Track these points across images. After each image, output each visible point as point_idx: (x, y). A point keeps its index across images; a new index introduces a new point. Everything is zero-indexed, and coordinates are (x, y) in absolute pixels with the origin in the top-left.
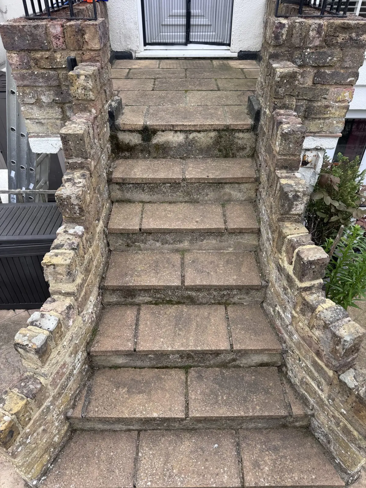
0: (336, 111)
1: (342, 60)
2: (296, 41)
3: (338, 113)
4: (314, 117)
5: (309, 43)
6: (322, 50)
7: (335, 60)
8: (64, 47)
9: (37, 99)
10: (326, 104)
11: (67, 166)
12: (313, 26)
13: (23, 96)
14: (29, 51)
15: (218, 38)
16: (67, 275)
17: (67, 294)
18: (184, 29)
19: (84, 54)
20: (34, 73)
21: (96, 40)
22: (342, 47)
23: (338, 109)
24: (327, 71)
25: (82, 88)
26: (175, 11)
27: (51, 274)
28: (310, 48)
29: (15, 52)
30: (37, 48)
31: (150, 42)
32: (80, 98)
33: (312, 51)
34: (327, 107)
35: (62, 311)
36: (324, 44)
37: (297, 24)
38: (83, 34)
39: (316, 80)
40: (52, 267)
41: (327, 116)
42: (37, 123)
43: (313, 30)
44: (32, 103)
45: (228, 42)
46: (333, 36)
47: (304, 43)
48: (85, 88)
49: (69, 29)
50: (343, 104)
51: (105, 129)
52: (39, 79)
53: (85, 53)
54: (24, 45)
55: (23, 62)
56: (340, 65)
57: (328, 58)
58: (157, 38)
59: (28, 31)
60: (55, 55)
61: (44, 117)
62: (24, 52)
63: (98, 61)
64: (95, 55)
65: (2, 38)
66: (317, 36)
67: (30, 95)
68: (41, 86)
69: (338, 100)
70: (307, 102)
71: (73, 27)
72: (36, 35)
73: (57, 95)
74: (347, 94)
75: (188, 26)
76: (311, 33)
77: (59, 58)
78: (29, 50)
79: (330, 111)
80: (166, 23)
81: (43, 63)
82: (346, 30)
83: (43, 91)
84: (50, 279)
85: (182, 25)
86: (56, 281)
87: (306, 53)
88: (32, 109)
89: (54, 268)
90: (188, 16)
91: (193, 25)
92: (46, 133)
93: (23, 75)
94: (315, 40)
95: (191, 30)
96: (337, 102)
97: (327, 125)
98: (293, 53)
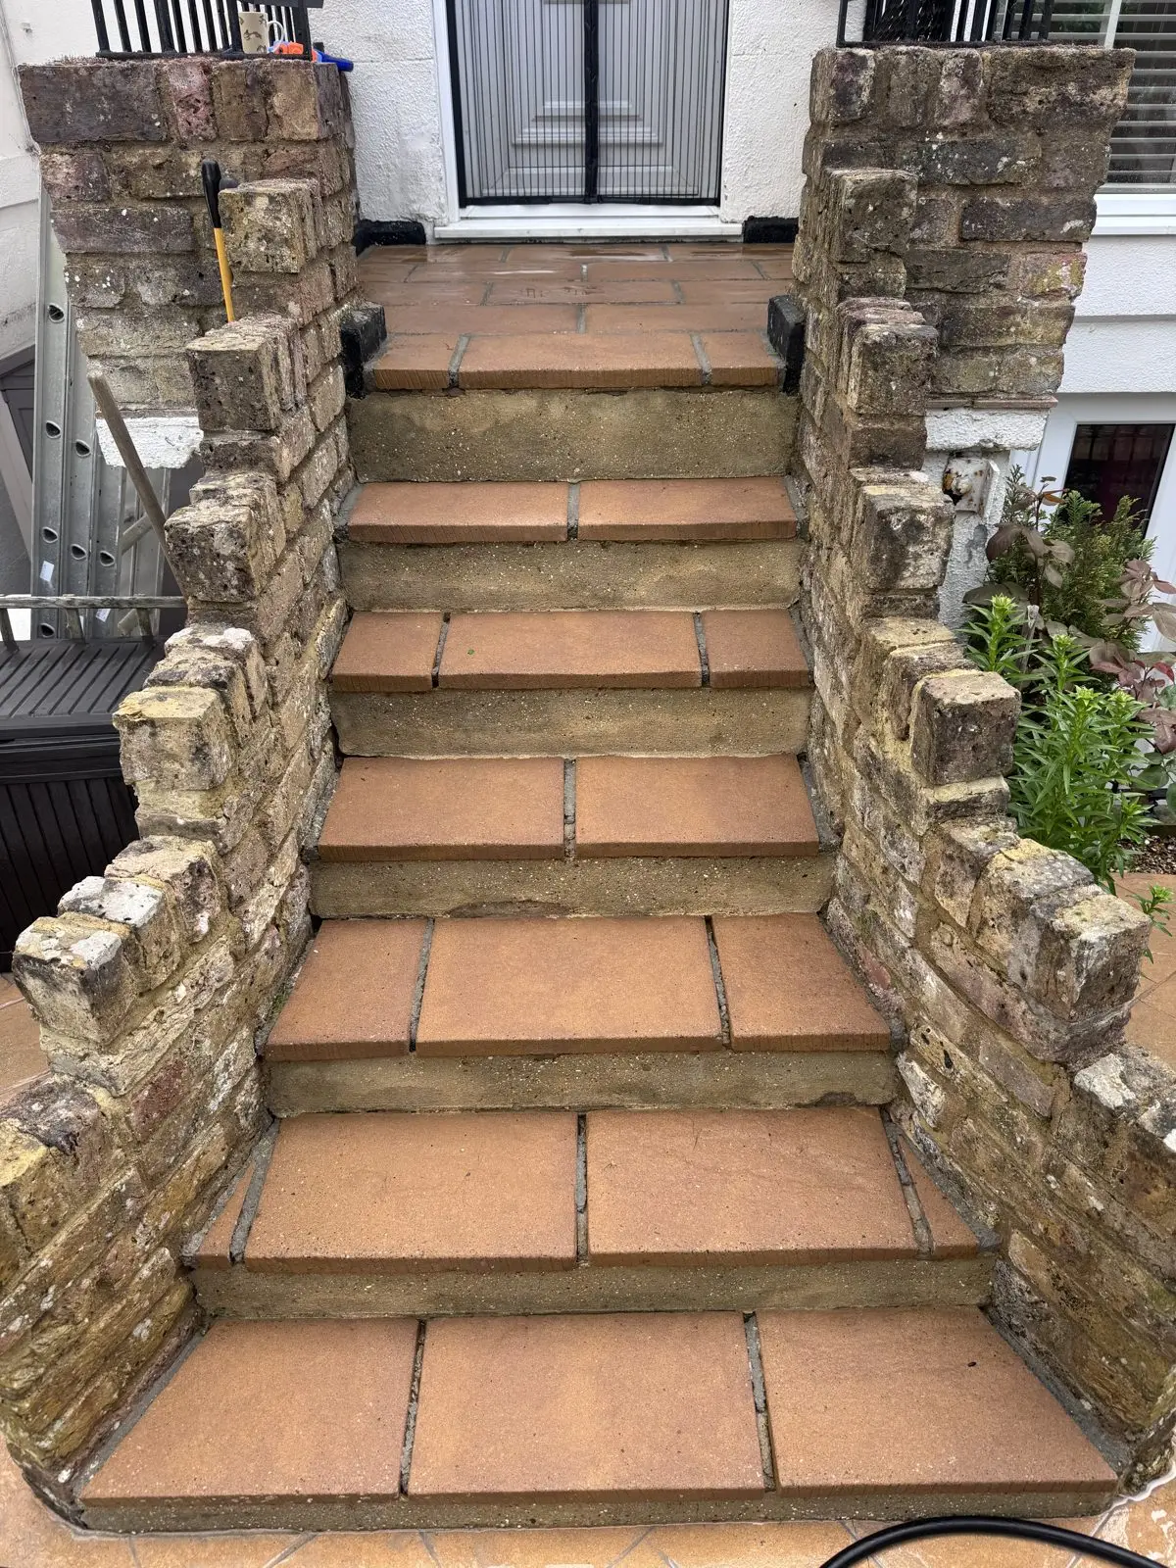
0: (1035, 324)
1: (1042, 166)
2: (901, 108)
3: (1040, 331)
4: (969, 343)
5: (943, 116)
6: (979, 137)
7: (1022, 167)
8: (211, 132)
9: (124, 295)
10: (1002, 304)
11: (208, 457)
12: (950, 64)
13: (84, 285)
14: (106, 144)
15: (683, 182)
16: (192, 761)
17: (194, 830)
18: (579, 157)
19: (269, 155)
20: (116, 213)
21: (308, 111)
22: (1040, 126)
23: (1040, 320)
24: (999, 200)
25: (259, 235)
26: (553, 105)
27: (142, 758)
28: (944, 129)
29: (64, 150)
30: (128, 135)
31: (477, 195)
32: (253, 269)
33: (950, 139)
34: (1006, 312)
35: (175, 876)
36: (986, 117)
37: (903, 59)
38: (268, 94)
39: (969, 227)
40: (147, 729)
41: (1010, 341)
42: (123, 369)
43: (949, 74)
44: (111, 305)
45: (712, 195)
46: (1011, 92)
47: (925, 115)
48: (268, 236)
49: (226, 78)
50: (1055, 304)
51: (331, 378)
52: (134, 230)
53: (272, 151)
54: (91, 129)
55: (86, 181)
56: (1039, 183)
57: (998, 160)
58: (499, 184)
59: (105, 86)
60: (183, 156)
61: (143, 351)
62: (92, 148)
63: (311, 175)
64: (301, 158)
65: (27, 107)
66: (963, 92)
67: (105, 282)
68: (139, 255)
69: (1039, 290)
70: (944, 298)
71: (238, 72)
72: (129, 96)
73: (185, 280)
74: (1064, 271)
75: (592, 150)
76: (945, 85)
77: (194, 165)
78: (106, 142)
79: (1018, 325)
80: (526, 140)
81: (147, 182)
82: (1048, 76)
83: (144, 270)
84: (139, 775)
85: (574, 146)
86: (158, 782)
87: (934, 147)
88: (110, 325)
89: (153, 735)
90: (592, 118)
91: (607, 145)
92: (150, 403)
93: (87, 220)
94: (957, 105)
95: (602, 161)
96: (1036, 298)
97: (1011, 370)
98: (895, 144)
